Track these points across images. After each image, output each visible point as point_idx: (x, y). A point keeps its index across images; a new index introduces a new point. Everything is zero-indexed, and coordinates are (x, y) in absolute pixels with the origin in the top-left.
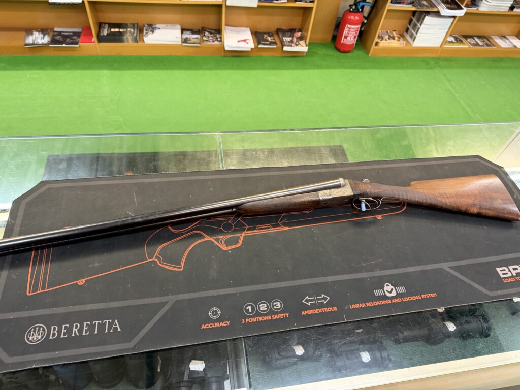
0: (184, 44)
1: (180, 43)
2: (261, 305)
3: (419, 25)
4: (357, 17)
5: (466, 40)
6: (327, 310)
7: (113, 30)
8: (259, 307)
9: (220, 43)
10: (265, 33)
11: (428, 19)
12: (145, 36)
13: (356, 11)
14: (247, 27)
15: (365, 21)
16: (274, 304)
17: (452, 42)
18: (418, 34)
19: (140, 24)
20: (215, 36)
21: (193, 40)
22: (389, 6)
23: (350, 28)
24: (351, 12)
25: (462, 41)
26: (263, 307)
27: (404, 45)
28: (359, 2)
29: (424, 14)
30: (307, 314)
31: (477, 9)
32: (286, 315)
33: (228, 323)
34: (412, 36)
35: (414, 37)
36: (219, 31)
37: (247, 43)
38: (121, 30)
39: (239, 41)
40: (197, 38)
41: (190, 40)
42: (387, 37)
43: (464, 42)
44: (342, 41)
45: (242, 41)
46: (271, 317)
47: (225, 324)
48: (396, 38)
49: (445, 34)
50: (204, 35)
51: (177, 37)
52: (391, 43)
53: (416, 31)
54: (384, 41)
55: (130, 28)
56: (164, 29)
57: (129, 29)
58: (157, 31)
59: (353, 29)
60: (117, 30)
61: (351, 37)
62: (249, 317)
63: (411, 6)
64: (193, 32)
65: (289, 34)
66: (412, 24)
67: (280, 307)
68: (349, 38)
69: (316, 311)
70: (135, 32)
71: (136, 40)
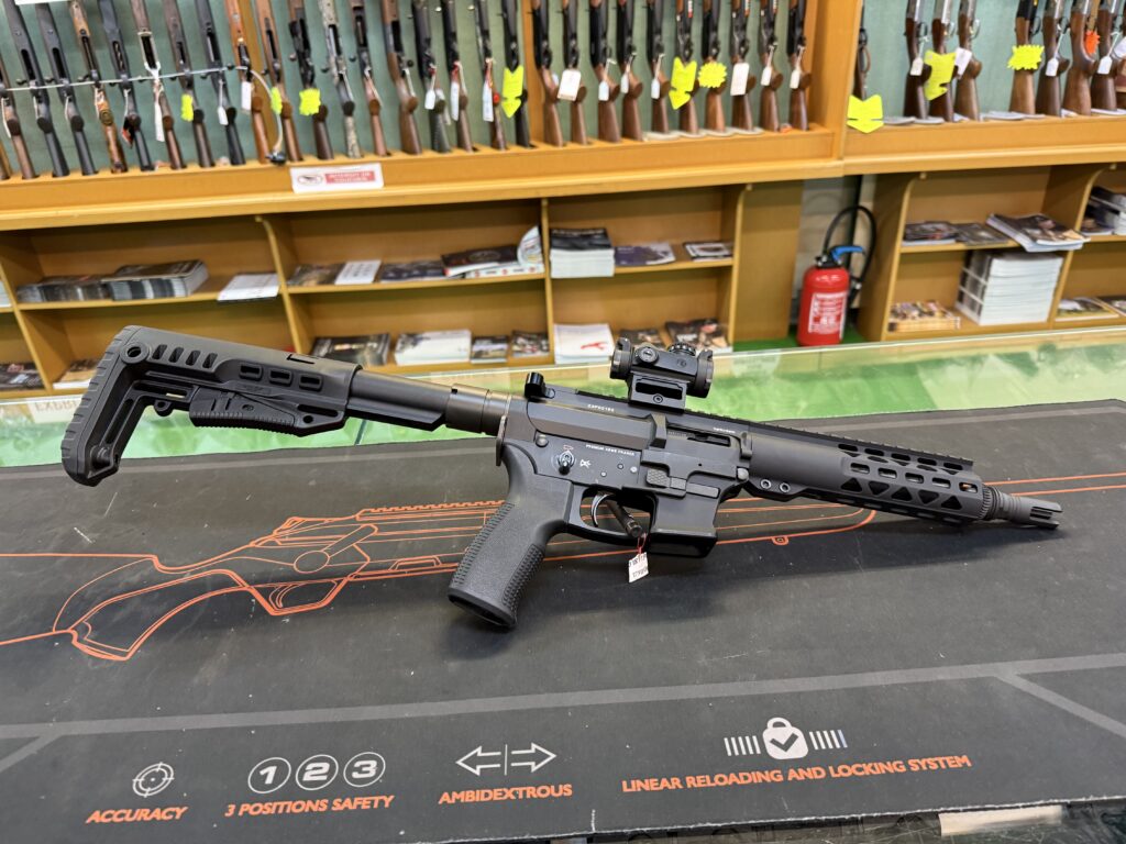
0: (474, 361)
1: (467, 360)
2: (310, 767)
3: (982, 280)
4: (835, 278)
5: (1110, 304)
6: (532, 792)
7: (338, 347)
8: (303, 771)
9: (546, 354)
10: (642, 331)
11: (999, 266)
12: (399, 352)
13: (831, 265)
14: (603, 322)
15: (858, 286)
16: (358, 764)
17: (1075, 311)
18: (986, 298)
19: (393, 335)
20: (538, 343)
21: (491, 354)
22: (902, 246)
23: (822, 300)
24: (818, 268)
25: (1099, 308)
26: (316, 771)
27: (958, 324)
28: (835, 248)
29: (989, 257)
30: (458, 801)
31: (1113, 234)
32: (382, 802)
33: (179, 811)
34: (973, 306)
35: (977, 307)
36: (545, 335)
37: (602, 348)
38: (354, 347)
39: (584, 347)
40: (502, 350)
41: (487, 353)
42: (916, 313)
43: (1105, 308)
44: (810, 330)
45: (591, 345)
46: (330, 805)
47: (167, 814)
48: (937, 314)
49: (1051, 293)
50: (516, 343)
51: (460, 350)
52: (927, 322)
53: (979, 293)
54: (909, 321)
55: (373, 341)
56: (439, 338)
57: (369, 344)
58: (423, 345)
59: (830, 300)
60: (346, 347)
61: (828, 318)
62: (253, 799)
63: (952, 241)
64: (495, 340)
65: (692, 329)
66: (968, 283)
67: (372, 773)
68: (824, 321)
69: (495, 795)
70: (381, 348)
71: (380, 361)
